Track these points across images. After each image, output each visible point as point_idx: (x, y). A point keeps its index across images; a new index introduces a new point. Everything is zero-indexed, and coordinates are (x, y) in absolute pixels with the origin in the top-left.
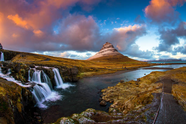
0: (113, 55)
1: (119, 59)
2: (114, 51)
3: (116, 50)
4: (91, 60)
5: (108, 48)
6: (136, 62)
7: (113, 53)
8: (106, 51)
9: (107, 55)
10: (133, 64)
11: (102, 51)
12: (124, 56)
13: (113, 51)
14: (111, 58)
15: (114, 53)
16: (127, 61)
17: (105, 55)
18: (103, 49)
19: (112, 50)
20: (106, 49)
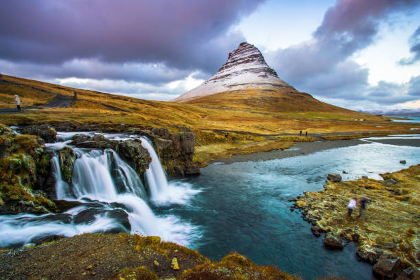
0: (261, 87)
1: (280, 103)
2: (265, 76)
3: (271, 71)
4: (190, 102)
5: (247, 61)
6: (342, 114)
7: (260, 80)
8: (237, 73)
9: (242, 87)
10: (335, 122)
11: (225, 72)
12: (297, 93)
13: (263, 73)
14: (256, 97)
15: (266, 80)
16: (308, 110)
17: (234, 88)
18: (227, 67)
19: (260, 71)
20: (239, 68)
